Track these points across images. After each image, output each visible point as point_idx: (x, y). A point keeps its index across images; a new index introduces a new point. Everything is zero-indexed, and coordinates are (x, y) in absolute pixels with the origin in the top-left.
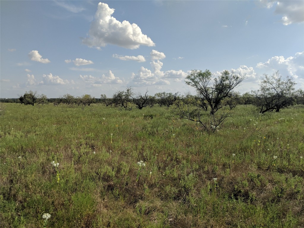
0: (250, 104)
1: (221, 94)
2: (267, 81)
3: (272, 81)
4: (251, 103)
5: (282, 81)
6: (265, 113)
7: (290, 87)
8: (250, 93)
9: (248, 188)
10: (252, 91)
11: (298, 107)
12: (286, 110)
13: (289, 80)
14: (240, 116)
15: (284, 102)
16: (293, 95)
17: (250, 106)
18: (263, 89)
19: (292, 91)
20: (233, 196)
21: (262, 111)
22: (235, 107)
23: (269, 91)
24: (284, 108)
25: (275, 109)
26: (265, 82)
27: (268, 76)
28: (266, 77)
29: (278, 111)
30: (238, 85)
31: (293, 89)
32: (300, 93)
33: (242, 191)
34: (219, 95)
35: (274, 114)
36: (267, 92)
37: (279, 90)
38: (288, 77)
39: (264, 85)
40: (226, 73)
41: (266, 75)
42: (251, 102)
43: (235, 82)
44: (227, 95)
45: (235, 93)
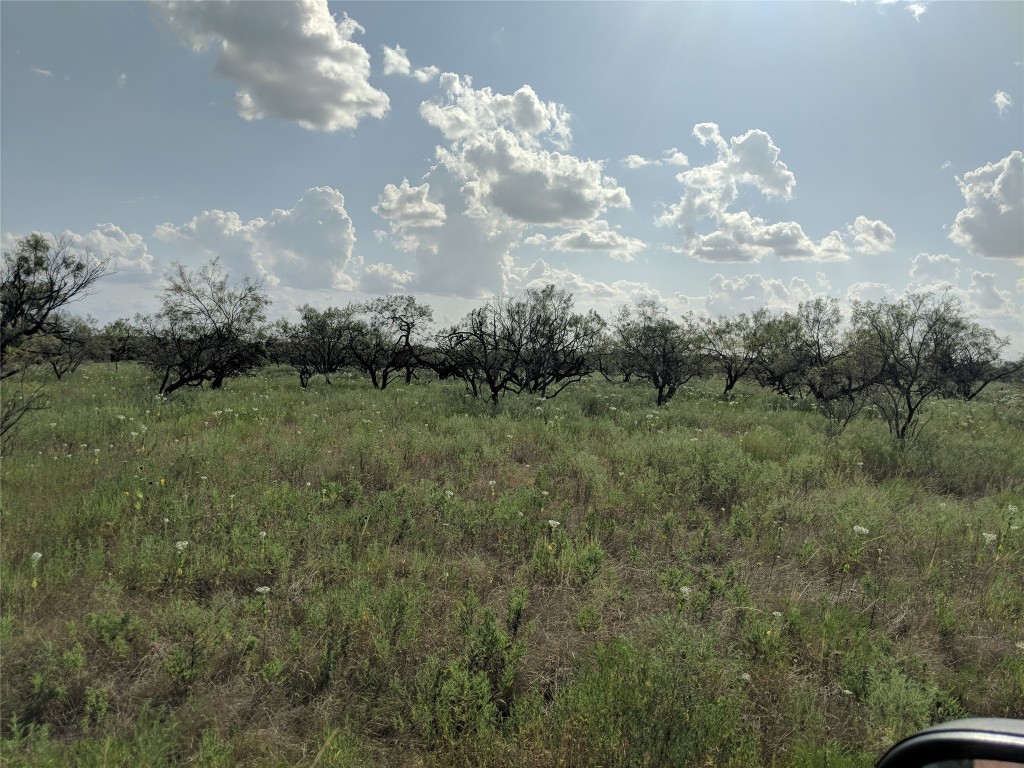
0: (132, 358)
1: (15, 322)
2: (182, 286)
3: (198, 287)
4: (135, 355)
5: (230, 289)
6: (176, 392)
7: (252, 311)
8: (132, 323)
9: (86, 673)
10: (138, 317)
11: (277, 374)
12: (242, 380)
13: (250, 289)
14: (88, 403)
15: (235, 356)
16: (260, 335)
17: (131, 366)
18: (171, 312)
19: (258, 325)
20: (18, 722)
21: (167, 385)
22: (73, 370)
23: (191, 319)
24: (237, 375)
25: (209, 379)
26: (178, 289)
27: (187, 272)
28: (182, 274)
29: (217, 385)
30: (83, 291)
31: (261, 319)
32: (282, 331)
33: (59, 689)
34: (9, 326)
35: (204, 395)
36: (186, 323)
37: (220, 320)
38: (247, 279)
39: (176, 298)
40: (37, 245)
41: (181, 268)
42: (134, 352)
43: (70, 281)
44: (39, 326)
45: (73, 321)
